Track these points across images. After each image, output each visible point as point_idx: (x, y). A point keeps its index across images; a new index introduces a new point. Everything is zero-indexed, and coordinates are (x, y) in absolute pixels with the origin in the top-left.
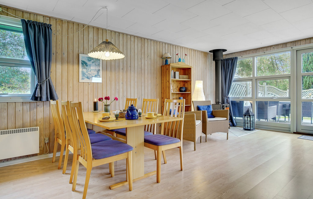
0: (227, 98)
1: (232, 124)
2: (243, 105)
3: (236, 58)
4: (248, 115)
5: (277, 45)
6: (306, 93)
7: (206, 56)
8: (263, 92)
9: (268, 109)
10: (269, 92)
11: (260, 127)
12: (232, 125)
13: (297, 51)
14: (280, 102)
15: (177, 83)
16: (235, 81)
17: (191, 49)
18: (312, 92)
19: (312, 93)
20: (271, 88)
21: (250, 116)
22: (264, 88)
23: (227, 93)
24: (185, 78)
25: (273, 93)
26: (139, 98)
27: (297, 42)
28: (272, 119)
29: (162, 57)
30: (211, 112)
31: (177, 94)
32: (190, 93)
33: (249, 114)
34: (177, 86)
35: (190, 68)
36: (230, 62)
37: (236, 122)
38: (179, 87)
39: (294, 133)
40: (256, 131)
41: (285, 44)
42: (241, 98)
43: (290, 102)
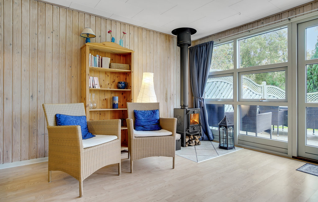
0: (200, 100)
1: (206, 137)
2: (223, 110)
3: (212, 43)
4: (223, 126)
5: (267, 19)
6: (312, 97)
7: (169, 41)
8: (262, 94)
9: (257, 118)
10: (270, 94)
11: (244, 144)
12: (207, 139)
13: (298, 24)
14: (280, 107)
15: (112, 76)
16: (212, 76)
17: (142, 29)
18: (317, 95)
19: (317, 98)
20: (272, 89)
21: (226, 127)
22: (263, 89)
23: (200, 93)
24: (121, 68)
25: (275, 96)
26: (32, 96)
27: (298, 9)
28: (264, 131)
29: (80, 34)
30: (156, 121)
31: (112, 91)
32: (131, 91)
33: (226, 124)
34: (112, 80)
35: (131, 53)
36: (204, 48)
37: (213, 135)
38: (117, 81)
39: (294, 158)
40: (237, 150)
41: (279, 15)
42: (219, 100)
43: (287, 107)
